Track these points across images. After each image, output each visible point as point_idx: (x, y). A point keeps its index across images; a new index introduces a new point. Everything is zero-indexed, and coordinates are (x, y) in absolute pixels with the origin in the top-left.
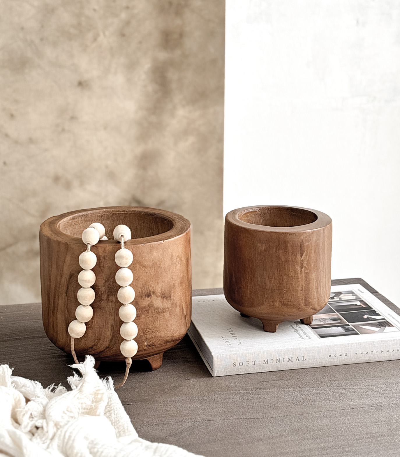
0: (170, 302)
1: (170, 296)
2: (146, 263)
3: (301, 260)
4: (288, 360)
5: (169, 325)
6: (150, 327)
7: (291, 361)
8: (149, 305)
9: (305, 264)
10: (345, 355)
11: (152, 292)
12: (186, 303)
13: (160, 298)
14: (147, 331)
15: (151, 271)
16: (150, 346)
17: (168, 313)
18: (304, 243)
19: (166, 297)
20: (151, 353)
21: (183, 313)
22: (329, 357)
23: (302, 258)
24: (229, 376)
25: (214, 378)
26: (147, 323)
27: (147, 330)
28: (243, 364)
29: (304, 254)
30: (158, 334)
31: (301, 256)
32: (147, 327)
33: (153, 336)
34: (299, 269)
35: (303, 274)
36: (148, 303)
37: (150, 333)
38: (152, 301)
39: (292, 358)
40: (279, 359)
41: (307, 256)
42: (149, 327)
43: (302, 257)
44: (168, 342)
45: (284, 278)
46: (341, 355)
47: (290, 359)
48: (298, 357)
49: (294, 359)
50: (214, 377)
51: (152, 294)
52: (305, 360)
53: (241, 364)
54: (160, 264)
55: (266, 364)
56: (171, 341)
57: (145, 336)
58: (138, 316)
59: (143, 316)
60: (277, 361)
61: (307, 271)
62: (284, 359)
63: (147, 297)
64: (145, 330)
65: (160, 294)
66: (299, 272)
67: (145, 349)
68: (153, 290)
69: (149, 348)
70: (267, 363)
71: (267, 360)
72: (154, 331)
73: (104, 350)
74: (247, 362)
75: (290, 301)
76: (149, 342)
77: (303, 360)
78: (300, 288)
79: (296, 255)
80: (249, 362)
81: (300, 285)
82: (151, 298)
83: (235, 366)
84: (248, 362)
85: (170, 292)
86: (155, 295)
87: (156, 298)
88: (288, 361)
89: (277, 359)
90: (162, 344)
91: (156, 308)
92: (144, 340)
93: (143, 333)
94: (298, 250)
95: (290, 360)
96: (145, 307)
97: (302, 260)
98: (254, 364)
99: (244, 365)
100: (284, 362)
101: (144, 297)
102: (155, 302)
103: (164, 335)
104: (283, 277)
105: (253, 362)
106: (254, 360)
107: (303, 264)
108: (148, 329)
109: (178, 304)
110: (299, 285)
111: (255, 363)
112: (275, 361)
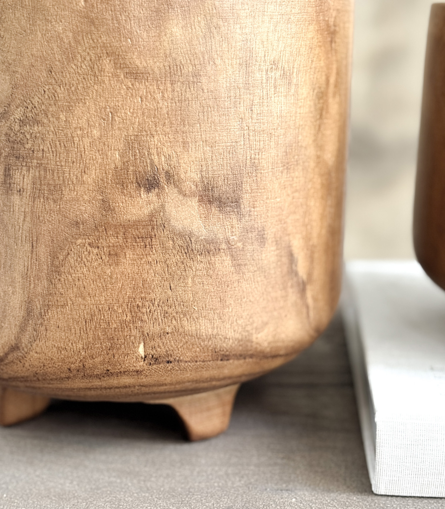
0: (235, 221)
1: (237, 202)
2: (139, 62)
5: (230, 301)
6: (157, 294)
8: (151, 220)
11: (163, 175)
12: (307, 238)
13: (194, 202)
14: (144, 310)
15: (159, 96)
16: (156, 360)
17: (228, 261)
19: (220, 202)
20: (166, 385)
21: (292, 272)
24: (432, 501)
25: (375, 498)
26: (144, 281)
27: (144, 306)
30: (185, 323)
32: (143, 295)
33: (168, 330)
36: (146, 211)
37: (155, 316)
38: (163, 206)
42: (152, 296)
44: (225, 357)
50: (376, 495)
51: (163, 180)
54: (196, 75)
56: (241, 356)
57: (139, 324)
58: (112, 252)
59: (129, 254)
63: (142, 189)
64: (138, 306)
65: (193, 187)
67: (138, 368)
68: (166, 167)
69: (154, 366)
72: (170, 310)
73: (6, 354)
76: (153, 348)
82: (158, 195)
85: (239, 186)
86: (176, 186)
87: (181, 197)
90: (203, 361)
91: (181, 235)
92: (132, 338)
93: (129, 314)
96: (136, 224)
101: (132, 187)
102: (174, 213)
103: (210, 333)
108: (147, 304)
109: (270, 234)
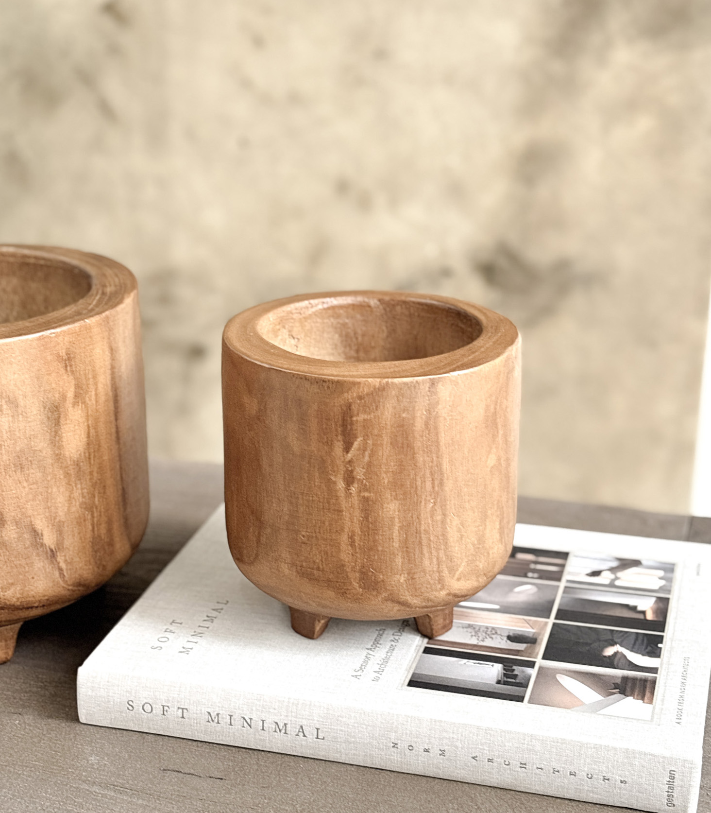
3: (347, 460)
4: (274, 727)
7: (283, 731)
9: (359, 473)
10: (440, 755)
12: (52, 518)
18: (356, 413)
21: (38, 544)
22: (394, 747)
23: (350, 456)
28: (154, 709)
29: (356, 445)
31: (347, 449)
34: (341, 485)
35: (355, 500)
39: (285, 724)
40: (251, 719)
41: (364, 451)
43: (347, 452)
45: (301, 501)
46: (427, 751)
47: (281, 725)
48: (302, 727)
49: (292, 730)
52: (323, 739)
53: (148, 708)
55: (214, 724)
60: (245, 723)
61: (366, 494)
62: (263, 721)
66: (342, 494)
70: (216, 721)
71: (218, 715)
74: (163, 706)
75: (318, 569)
77: (317, 738)
78: (344, 538)
79: (330, 444)
80: (168, 707)
81: (346, 530)
83: (131, 708)
84: (166, 708)
88: (275, 731)
89: (244, 718)
94: (337, 430)
95: (280, 728)
97: (350, 462)
98: (183, 717)
99: (154, 711)
100: (263, 729)
104: (298, 498)
105: (180, 711)
106: (182, 707)
107: (352, 471)
109: (9, 517)
110: (342, 529)
111: (184, 714)
112: (238, 723)
